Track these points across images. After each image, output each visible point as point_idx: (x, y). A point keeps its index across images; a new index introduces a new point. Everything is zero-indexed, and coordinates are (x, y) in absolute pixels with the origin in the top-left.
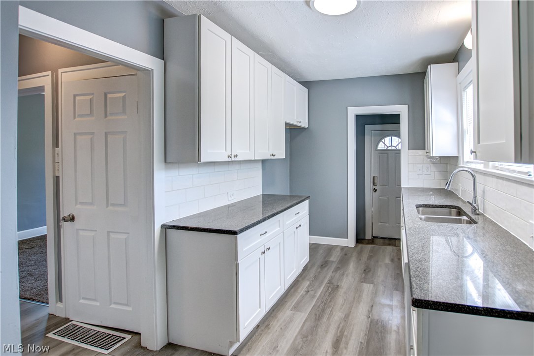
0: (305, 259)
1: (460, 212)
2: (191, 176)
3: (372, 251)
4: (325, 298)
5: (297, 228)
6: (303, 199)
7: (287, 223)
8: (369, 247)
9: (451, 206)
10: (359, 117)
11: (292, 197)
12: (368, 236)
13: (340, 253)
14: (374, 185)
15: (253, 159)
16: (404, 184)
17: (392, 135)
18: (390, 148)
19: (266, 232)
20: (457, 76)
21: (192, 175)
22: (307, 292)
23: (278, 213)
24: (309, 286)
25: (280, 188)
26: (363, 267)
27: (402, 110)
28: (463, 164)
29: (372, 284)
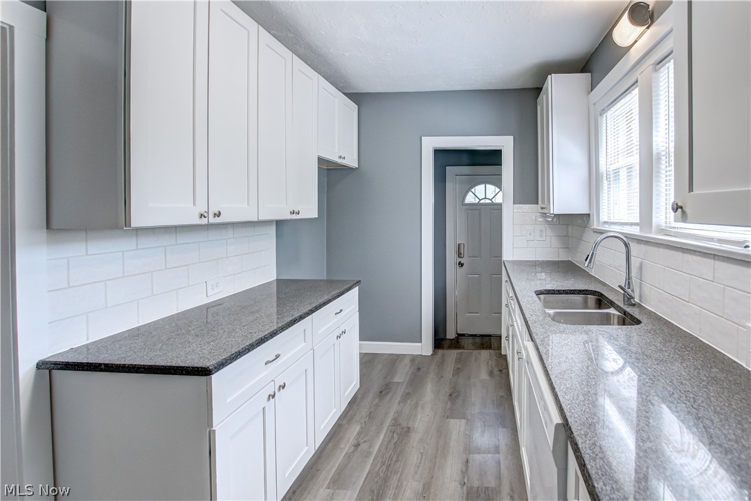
0: (353, 384)
1: (601, 301)
2: (121, 253)
3: (459, 360)
4: (388, 455)
5: (339, 337)
6: (348, 286)
7: (320, 332)
8: (454, 353)
9: (586, 290)
10: (438, 153)
11: (330, 283)
12: (451, 335)
13: (410, 368)
14: (459, 257)
15: (255, 219)
16: (508, 254)
17: (485, 182)
18: (482, 201)
19: (277, 357)
20: (589, 93)
21: (123, 252)
22: (357, 445)
23: (301, 318)
24: (359, 433)
25: (309, 269)
26: (446, 389)
27: (506, 144)
28: (599, 225)
29: (463, 418)
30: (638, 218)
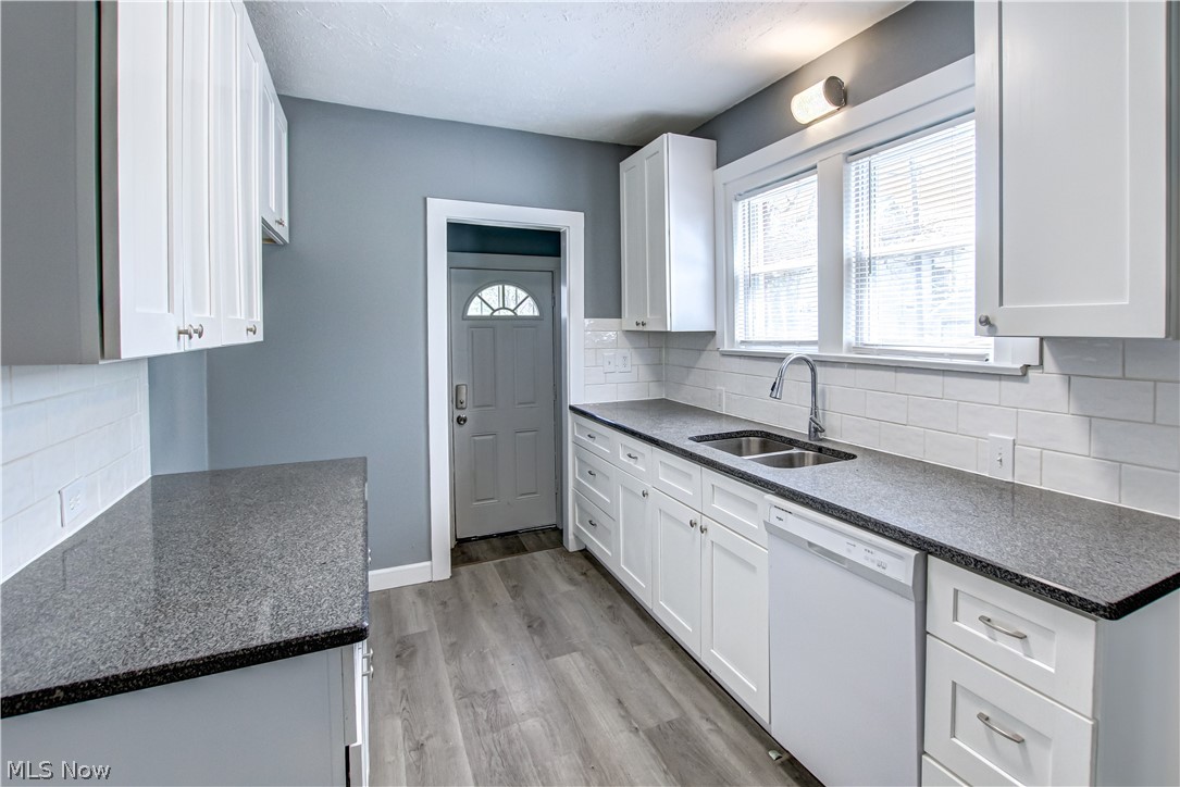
8: (490, 567)
13: (425, 606)
14: (457, 408)
17: (504, 282)
18: (498, 313)
20: (714, 169)
24: (407, 730)
27: (572, 225)
28: (733, 346)
29: (573, 651)
30: (817, 333)
